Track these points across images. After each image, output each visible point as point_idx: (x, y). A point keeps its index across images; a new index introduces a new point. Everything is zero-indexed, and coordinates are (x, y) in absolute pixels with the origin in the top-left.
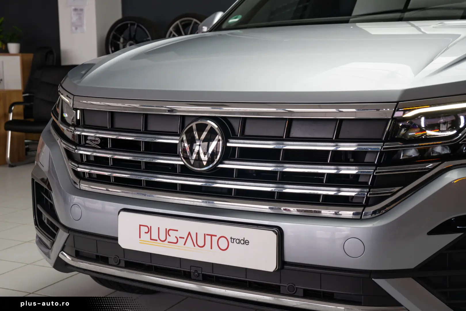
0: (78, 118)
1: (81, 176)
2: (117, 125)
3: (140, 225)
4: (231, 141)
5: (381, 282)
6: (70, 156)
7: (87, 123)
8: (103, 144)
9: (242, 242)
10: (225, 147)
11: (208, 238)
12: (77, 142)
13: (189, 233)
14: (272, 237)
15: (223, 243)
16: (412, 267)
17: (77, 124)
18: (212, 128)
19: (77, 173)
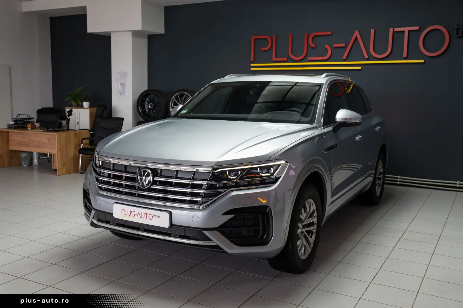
0: (101, 164)
1: (101, 188)
2: (115, 168)
3: (121, 209)
4: (156, 177)
5: (205, 232)
6: (97, 180)
7: (104, 167)
8: (109, 176)
9: (157, 216)
10: (153, 180)
11: (145, 215)
12: (100, 174)
13: (139, 213)
14: (167, 215)
15: (151, 217)
16: (217, 226)
17: (100, 167)
18: (148, 172)
19: (99, 187)
